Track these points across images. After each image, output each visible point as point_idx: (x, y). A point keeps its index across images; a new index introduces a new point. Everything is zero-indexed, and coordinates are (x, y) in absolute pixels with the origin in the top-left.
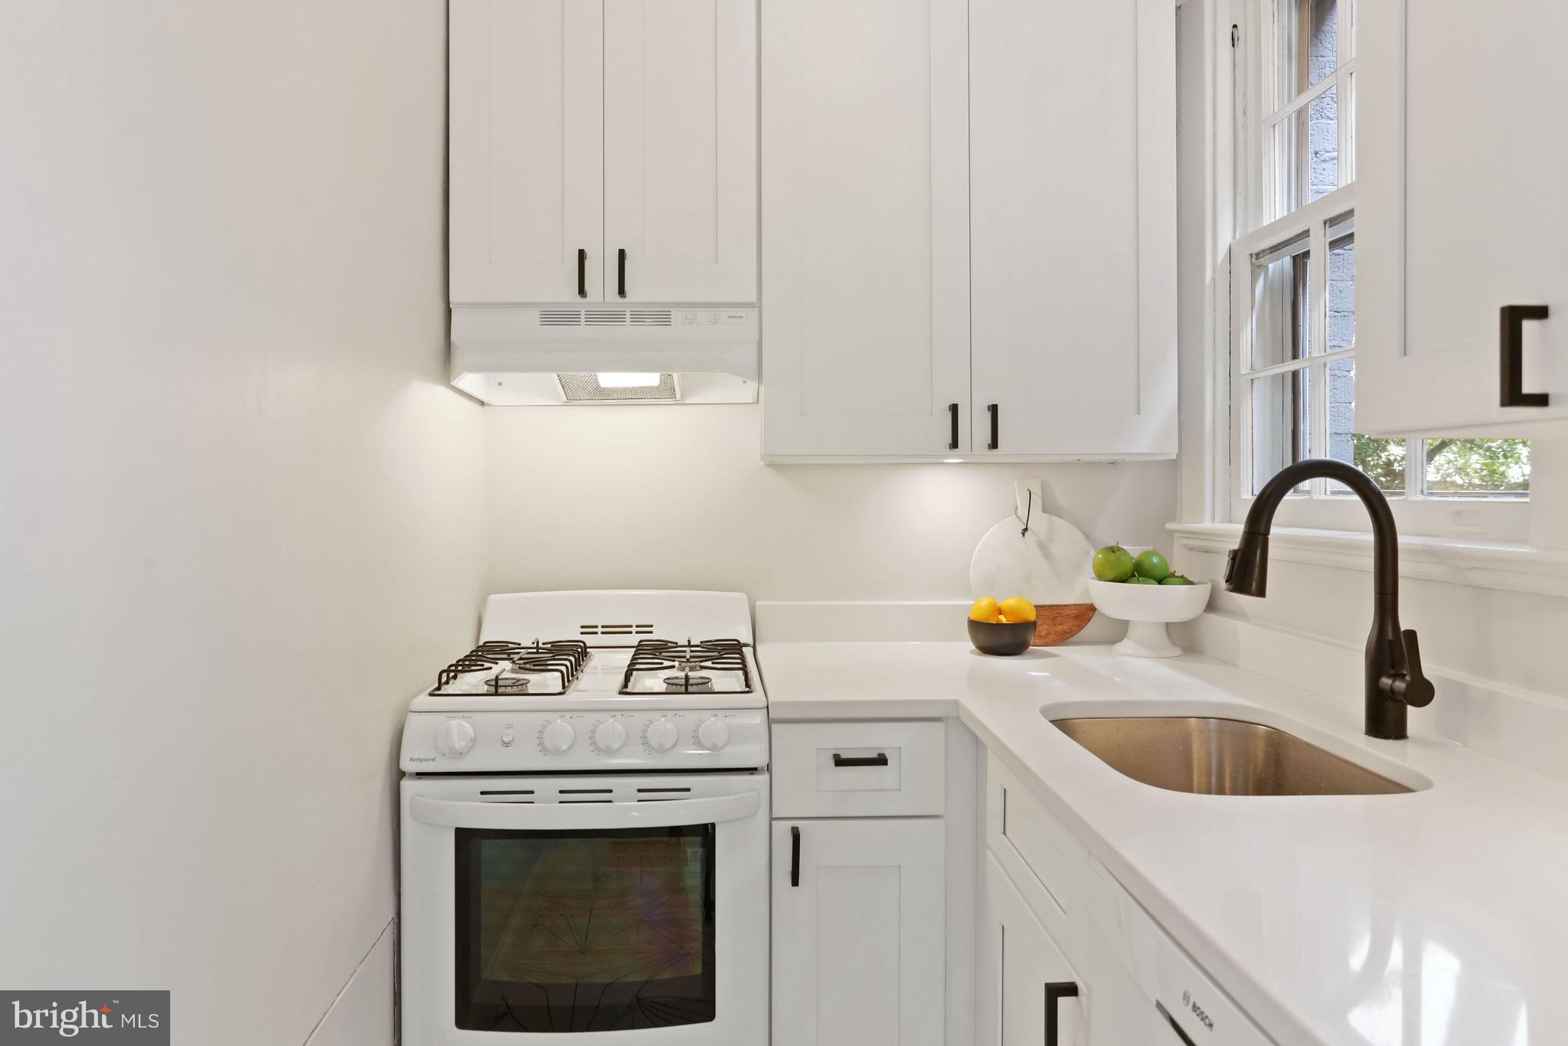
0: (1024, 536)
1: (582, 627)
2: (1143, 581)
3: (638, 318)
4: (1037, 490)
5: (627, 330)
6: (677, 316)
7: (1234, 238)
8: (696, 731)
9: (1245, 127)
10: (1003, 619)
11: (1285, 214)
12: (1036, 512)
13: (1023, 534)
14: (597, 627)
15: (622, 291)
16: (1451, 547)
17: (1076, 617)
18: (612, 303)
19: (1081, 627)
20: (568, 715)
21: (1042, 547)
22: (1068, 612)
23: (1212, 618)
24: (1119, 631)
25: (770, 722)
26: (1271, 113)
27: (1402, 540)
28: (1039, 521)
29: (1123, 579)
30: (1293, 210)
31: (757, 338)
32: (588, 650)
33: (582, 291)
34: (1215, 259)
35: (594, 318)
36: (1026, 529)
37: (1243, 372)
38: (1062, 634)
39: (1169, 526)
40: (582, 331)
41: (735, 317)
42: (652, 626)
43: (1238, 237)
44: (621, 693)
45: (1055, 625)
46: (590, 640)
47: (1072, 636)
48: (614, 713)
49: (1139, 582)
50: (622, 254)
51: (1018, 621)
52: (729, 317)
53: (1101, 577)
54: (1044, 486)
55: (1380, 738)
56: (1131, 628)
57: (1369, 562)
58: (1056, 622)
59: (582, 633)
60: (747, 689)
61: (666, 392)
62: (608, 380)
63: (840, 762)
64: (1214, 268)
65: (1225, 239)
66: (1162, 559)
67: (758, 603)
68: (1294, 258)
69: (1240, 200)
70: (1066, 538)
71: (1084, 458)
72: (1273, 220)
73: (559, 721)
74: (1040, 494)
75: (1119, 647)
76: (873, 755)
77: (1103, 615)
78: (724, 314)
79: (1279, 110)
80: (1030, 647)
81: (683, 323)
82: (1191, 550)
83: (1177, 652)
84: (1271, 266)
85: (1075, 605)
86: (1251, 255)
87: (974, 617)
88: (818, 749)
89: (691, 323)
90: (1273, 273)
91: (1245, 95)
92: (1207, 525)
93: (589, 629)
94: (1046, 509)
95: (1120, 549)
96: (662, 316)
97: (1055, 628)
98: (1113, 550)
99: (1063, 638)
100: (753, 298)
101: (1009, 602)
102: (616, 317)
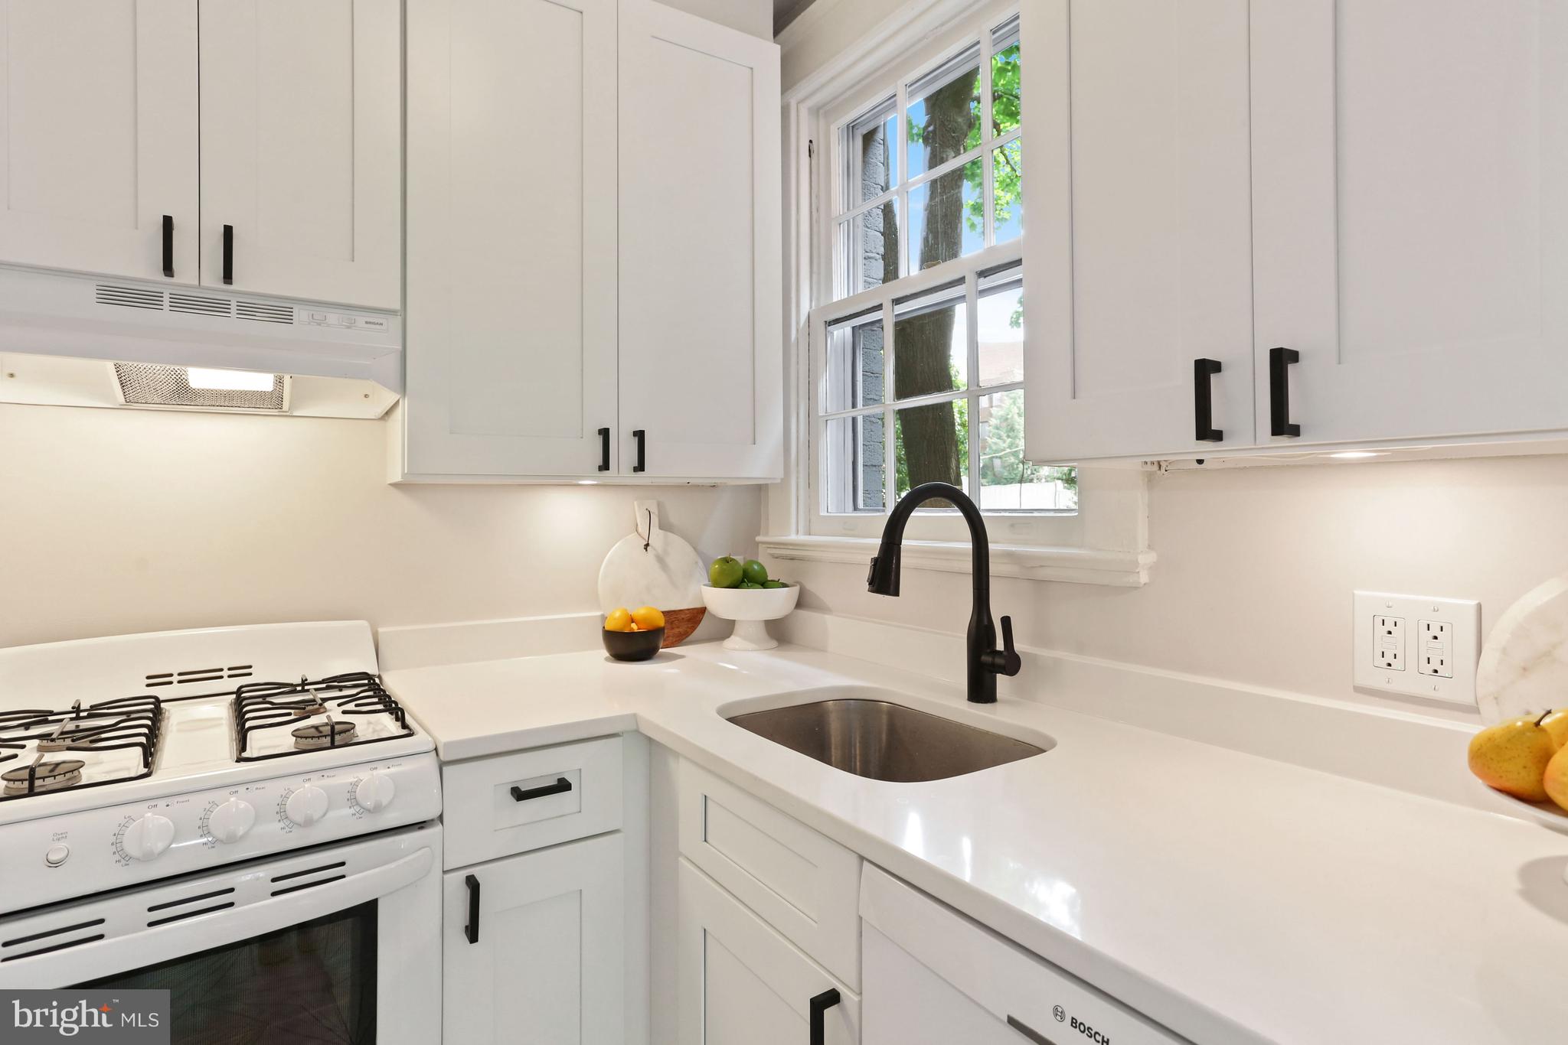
0: (646, 550)
1: (148, 678)
2: (751, 586)
3: (247, 310)
4: (654, 510)
5: (231, 324)
6: (300, 314)
7: (811, 308)
8: (352, 792)
9: (818, 222)
10: (634, 627)
11: (846, 296)
12: (655, 529)
13: (646, 549)
14: (171, 675)
15: (228, 277)
16: (1027, 551)
17: (689, 620)
18: (208, 289)
19: (693, 629)
20: (162, 803)
21: (661, 560)
22: (683, 616)
23: (802, 613)
24: (726, 629)
25: (442, 765)
26: (838, 214)
27: (991, 547)
28: (657, 537)
29: (736, 585)
30: (851, 294)
31: (399, 347)
32: (163, 705)
33: (168, 268)
34: (798, 323)
35: (182, 303)
36: (647, 545)
37: (820, 414)
38: (678, 636)
39: (758, 539)
40: (165, 316)
41: (374, 323)
42: (250, 667)
43: (813, 308)
44: (239, 760)
45: (673, 628)
46: (161, 692)
47: (688, 636)
48: (234, 789)
49: (748, 587)
50: (228, 231)
51: (650, 628)
52: (367, 323)
53: (716, 583)
54: (660, 505)
55: (982, 703)
56: (737, 626)
57: (968, 566)
58: (674, 626)
59: (148, 685)
60: (405, 732)
61: (271, 402)
62: (200, 378)
63: (520, 795)
64: (797, 330)
65: (805, 307)
66: (762, 567)
67: (380, 630)
68: (853, 328)
69: (815, 276)
70: (679, 551)
71: (692, 482)
72: (839, 299)
73: (149, 814)
74: (657, 513)
75: (729, 643)
76: (553, 782)
77: (714, 617)
78: (361, 319)
79: (843, 214)
80: (660, 650)
81: (309, 324)
82: (777, 558)
83: (774, 644)
84: (835, 333)
85: (688, 609)
86: (826, 322)
87: (610, 626)
88: (495, 786)
89: (319, 324)
90: (837, 336)
91: (818, 196)
92: (793, 537)
93: (158, 679)
94: (661, 527)
95: (732, 560)
96: (281, 312)
97: (674, 631)
98: (726, 560)
99: (680, 639)
100: (397, 305)
101: (640, 611)
102: (217, 307)
